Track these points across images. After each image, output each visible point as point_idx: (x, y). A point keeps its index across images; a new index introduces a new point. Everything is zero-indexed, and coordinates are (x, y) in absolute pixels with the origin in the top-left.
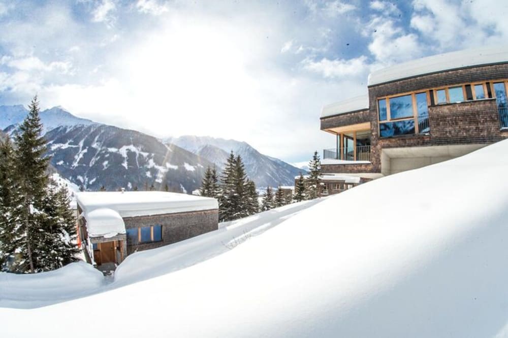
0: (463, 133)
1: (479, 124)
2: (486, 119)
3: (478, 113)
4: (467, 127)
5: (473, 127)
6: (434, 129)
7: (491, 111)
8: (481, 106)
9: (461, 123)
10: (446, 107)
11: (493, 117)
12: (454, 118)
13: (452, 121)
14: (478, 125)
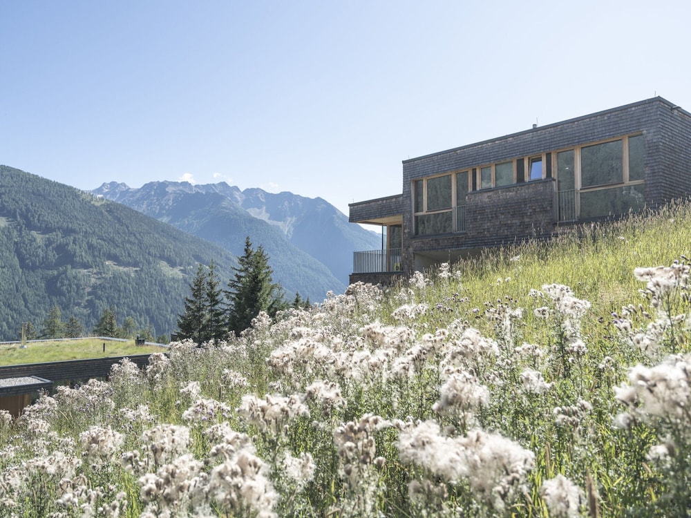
0: (504, 230)
1: (525, 217)
2: (535, 209)
3: (525, 201)
4: (509, 222)
5: (517, 221)
6: (471, 226)
7: (543, 197)
8: (531, 190)
9: (503, 216)
10: (486, 195)
11: (544, 206)
12: (495, 210)
13: (492, 215)
14: (523, 218)
